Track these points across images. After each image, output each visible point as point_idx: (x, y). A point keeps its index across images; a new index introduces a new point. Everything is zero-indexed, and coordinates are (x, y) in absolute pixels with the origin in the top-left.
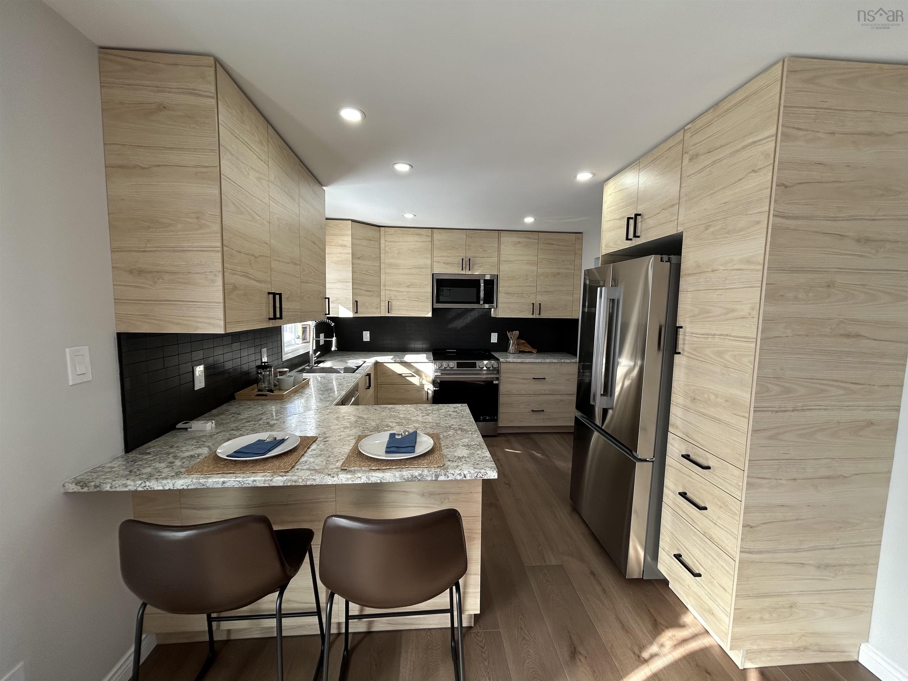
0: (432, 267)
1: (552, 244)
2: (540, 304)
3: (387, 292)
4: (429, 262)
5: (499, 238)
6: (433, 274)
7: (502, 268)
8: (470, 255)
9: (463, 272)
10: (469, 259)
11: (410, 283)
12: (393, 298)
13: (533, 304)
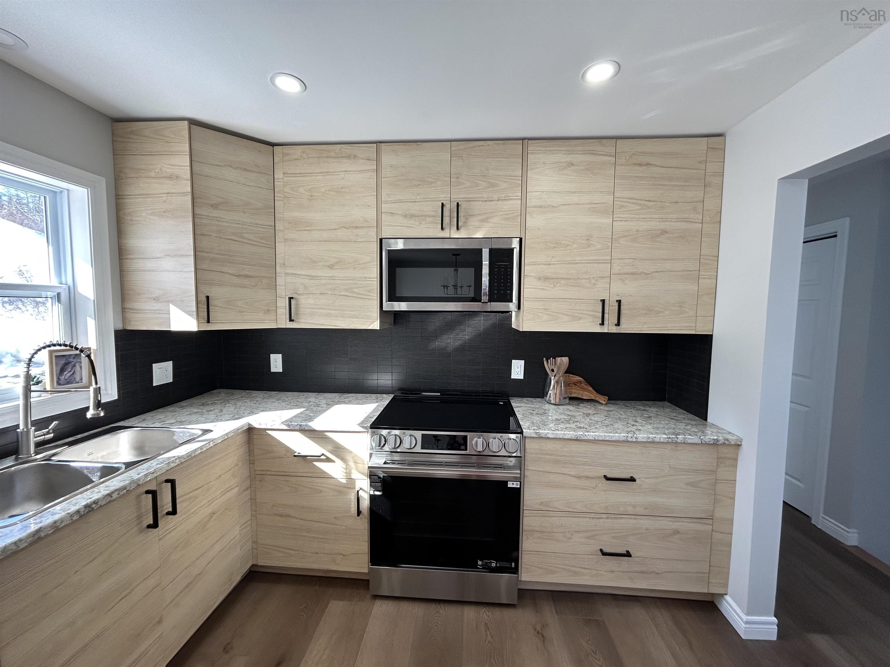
0: (378, 226)
1: (648, 164)
2: (619, 302)
3: (289, 279)
4: (372, 214)
5: (524, 157)
6: (381, 240)
7: (530, 222)
8: (459, 196)
9: (445, 234)
10: (458, 203)
11: (337, 260)
12: (301, 291)
13: (603, 301)
